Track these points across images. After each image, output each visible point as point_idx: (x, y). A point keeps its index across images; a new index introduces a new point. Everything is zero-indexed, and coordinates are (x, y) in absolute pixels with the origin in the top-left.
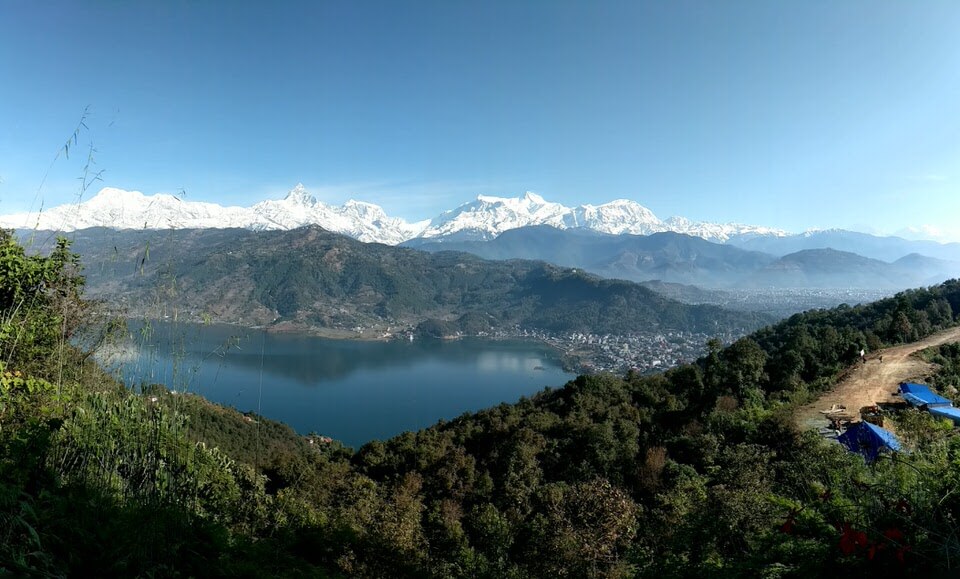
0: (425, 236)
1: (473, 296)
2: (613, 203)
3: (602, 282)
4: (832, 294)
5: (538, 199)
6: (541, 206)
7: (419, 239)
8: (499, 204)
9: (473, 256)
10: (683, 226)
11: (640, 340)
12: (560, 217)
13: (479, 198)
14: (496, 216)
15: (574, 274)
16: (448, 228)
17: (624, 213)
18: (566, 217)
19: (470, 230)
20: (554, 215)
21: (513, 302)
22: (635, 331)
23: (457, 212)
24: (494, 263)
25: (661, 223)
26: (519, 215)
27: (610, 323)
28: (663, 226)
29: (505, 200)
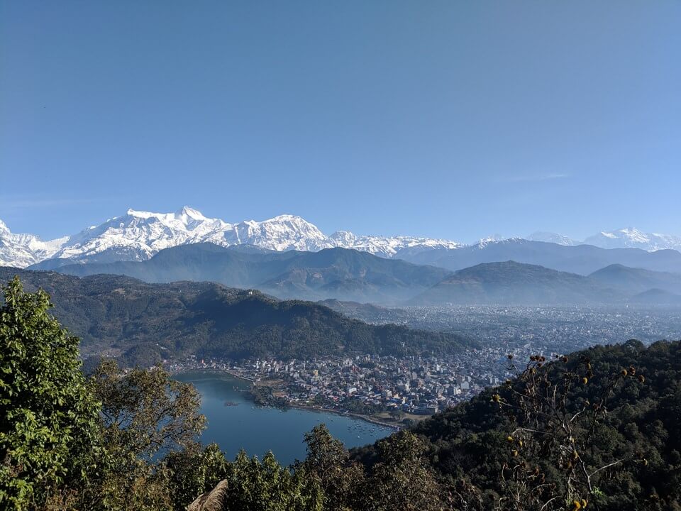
0: (62, 257)
1: (136, 325)
2: (277, 218)
3: (282, 304)
4: (520, 312)
5: (197, 216)
6: (200, 222)
7: (56, 260)
8: (153, 220)
9: (133, 279)
10: (349, 241)
11: (328, 365)
12: (222, 234)
13: (129, 213)
14: (150, 233)
15: (251, 297)
16: (93, 246)
17: (288, 229)
18: (227, 234)
19: (120, 248)
20: (214, 232)
21: (185, 330)
22: (321, 354)
23: (102, 229)
24: (157, 286)
25: (327, 238)
26: (176, 232)
27: (293, 347)
28: (329, 242)
29: (159, 216)
